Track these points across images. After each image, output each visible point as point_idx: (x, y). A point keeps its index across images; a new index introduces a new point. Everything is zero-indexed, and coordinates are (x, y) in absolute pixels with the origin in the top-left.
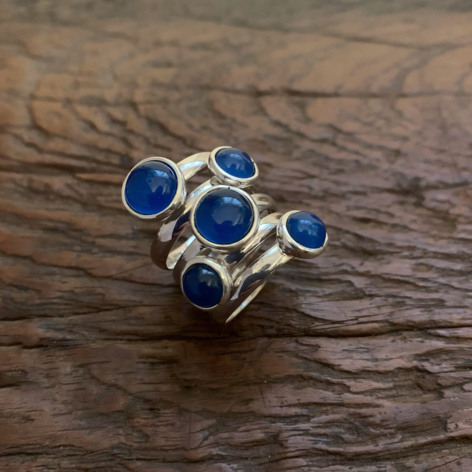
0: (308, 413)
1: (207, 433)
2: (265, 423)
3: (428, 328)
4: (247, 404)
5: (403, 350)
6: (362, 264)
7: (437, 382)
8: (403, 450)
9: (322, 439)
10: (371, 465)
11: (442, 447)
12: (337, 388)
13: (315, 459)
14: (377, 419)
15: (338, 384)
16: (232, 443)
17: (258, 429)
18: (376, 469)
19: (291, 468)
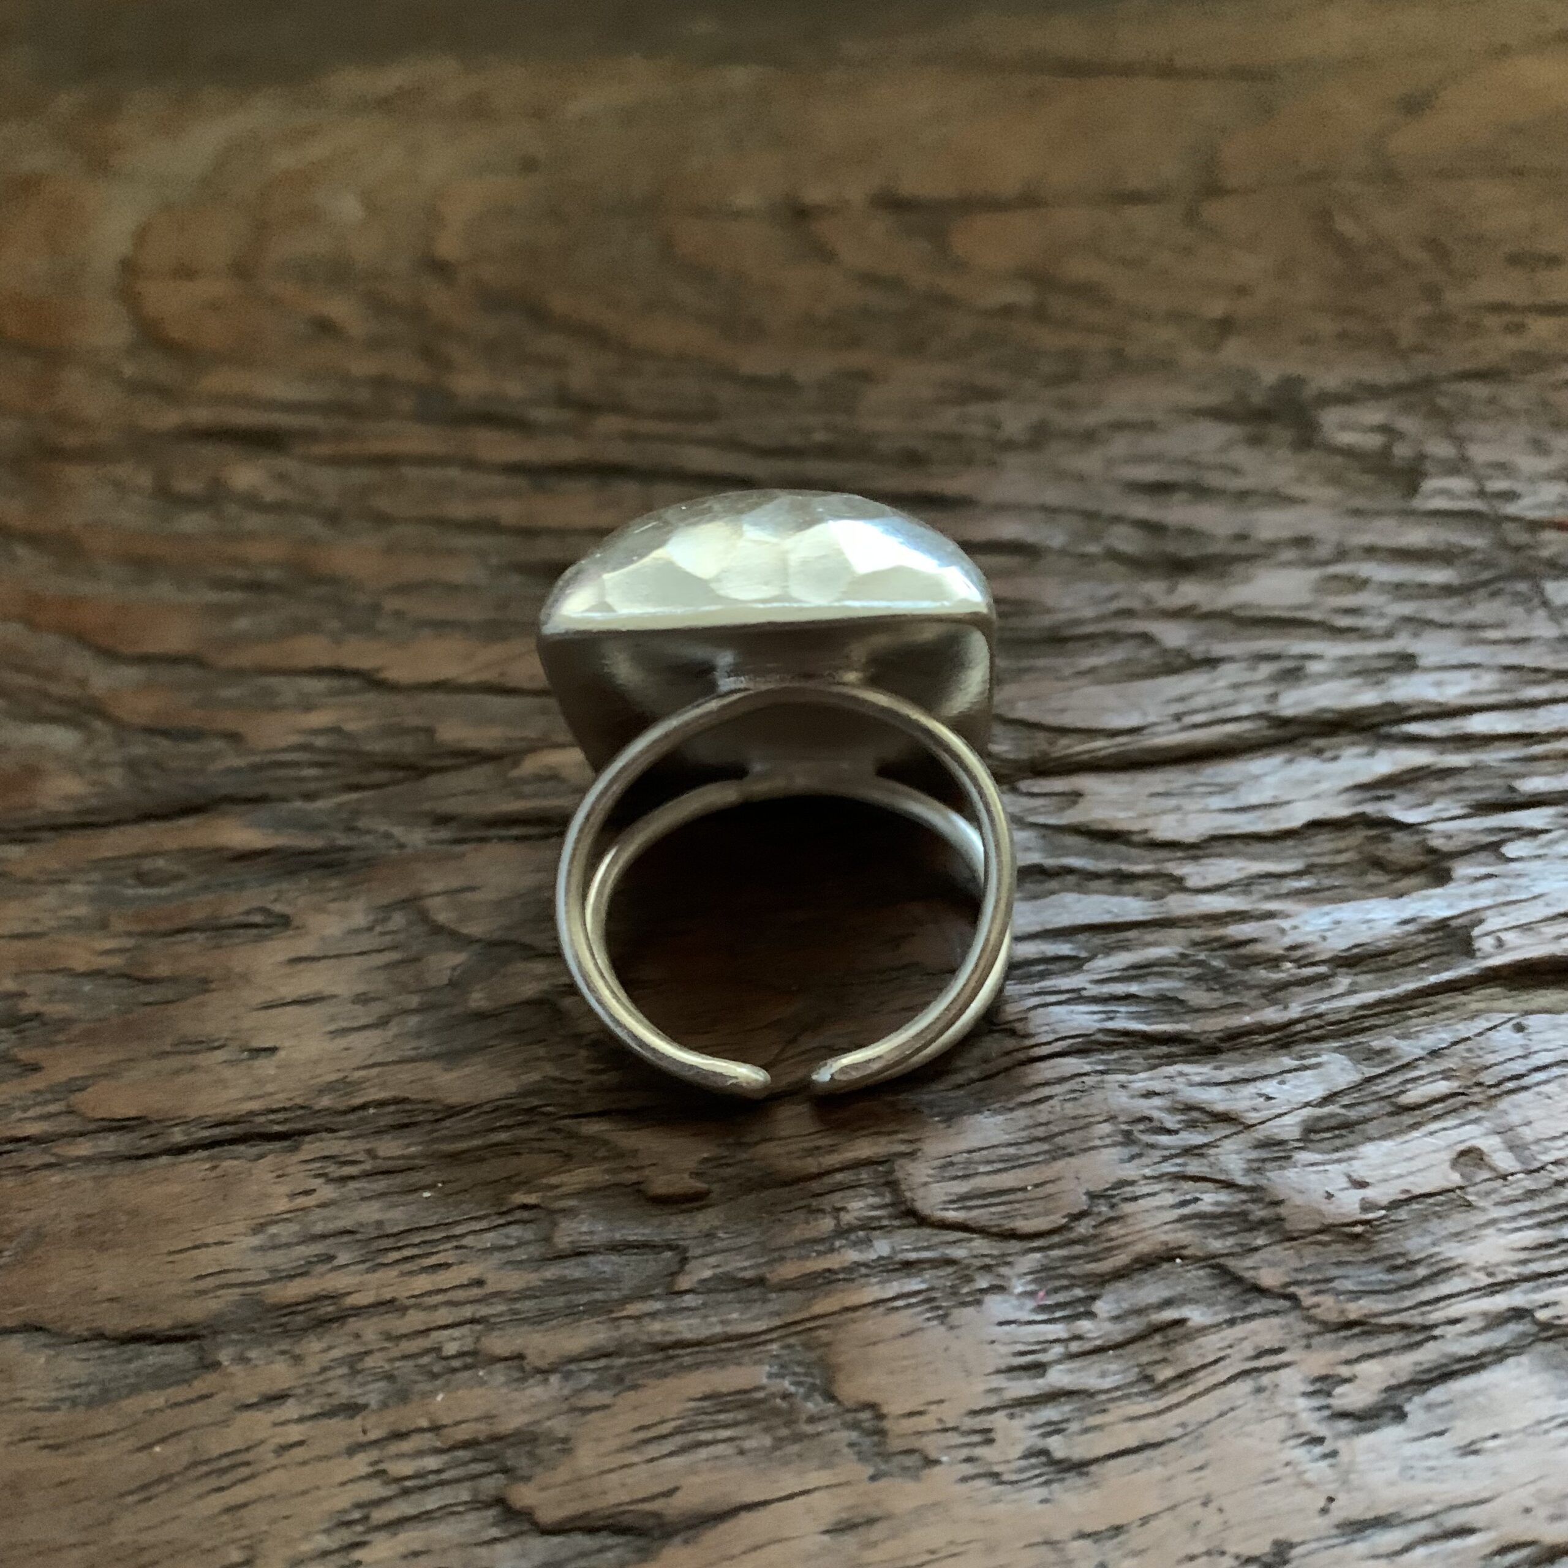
0: (1073, 953)
3: (1381, 724)
6: (1171, 590)
7: (1426, 844)
8: (1359, 1013)
9: (1124, 1009)
11: (1463, 998)
12: (1148, 884)
13: (1115, 1055)
14: (1277, 946)
15: (1147, 876)
18: (1295, 1063)
19: (1046, 1084)
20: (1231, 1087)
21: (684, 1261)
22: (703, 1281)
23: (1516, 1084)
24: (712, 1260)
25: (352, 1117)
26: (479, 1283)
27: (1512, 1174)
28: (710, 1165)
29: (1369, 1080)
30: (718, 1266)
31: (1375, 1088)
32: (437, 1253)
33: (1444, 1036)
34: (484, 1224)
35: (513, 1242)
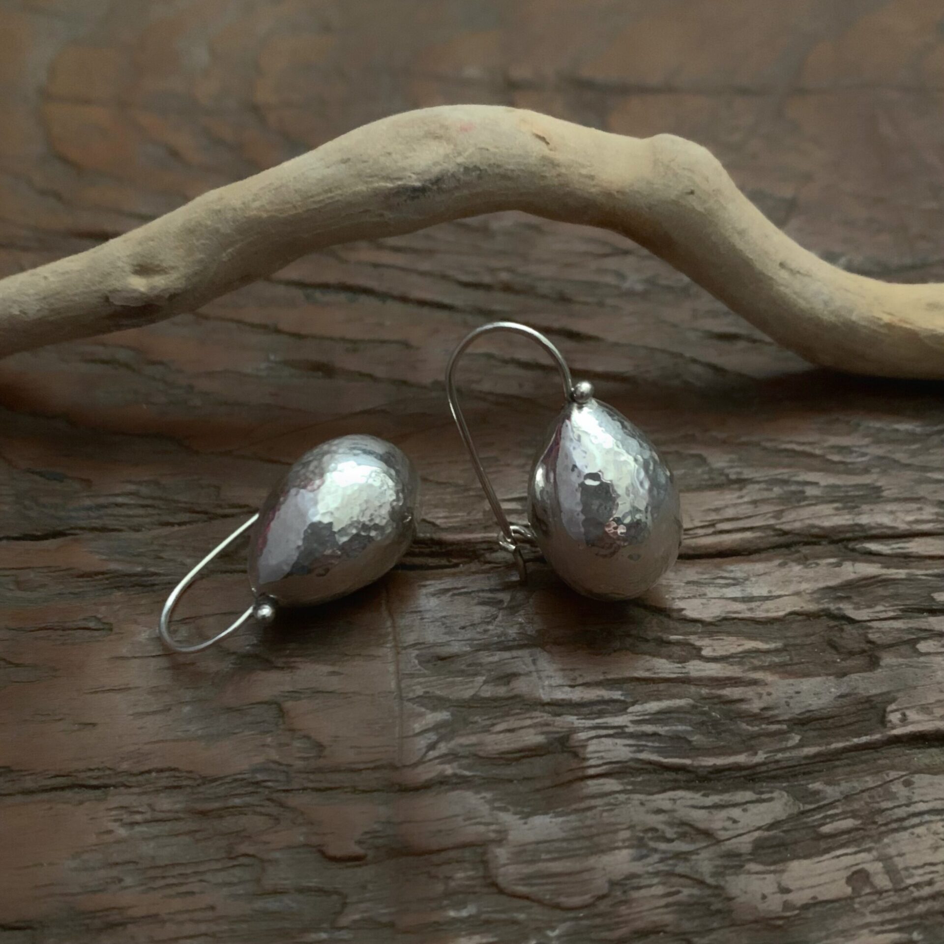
0: (622, 698)
1: (433, 737)
2: (542, 716)
3: (849, 540)
4: (508, 683)
5: (802, 579)
7: (866, 637)
8: (803, 762)
9: (650, 744)
10: (745, 789)
11: (876, 755)
12: (676, 650)
13: (640, 779)
14: (755, 706)
15: (677, 643)
16: (481, 754)
17: (529, 726)
18: (754, 797)
19: (593, 797)
20: (712, 811)
21: (344, 905)
22: (355, 921)
23: (900, 825)
24: (362, 906)
25: (140, 778)
26: (212, 908)
27: (887, 891)
28: (368, 836)
29: (803, 813)
30: (365, 912)
31: (805, 820)
32: (186, 884)
33: (856, 784)
34: (219, 866)
35: (236, 880)
